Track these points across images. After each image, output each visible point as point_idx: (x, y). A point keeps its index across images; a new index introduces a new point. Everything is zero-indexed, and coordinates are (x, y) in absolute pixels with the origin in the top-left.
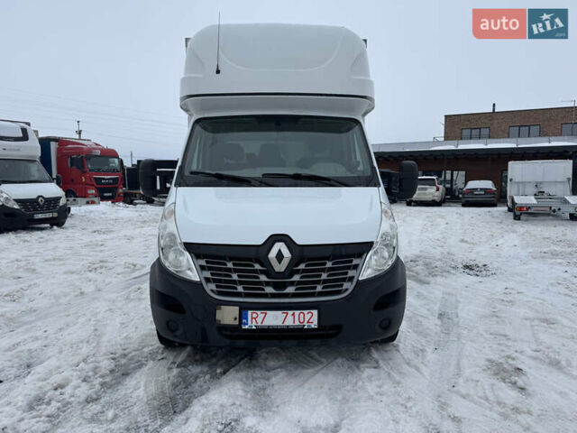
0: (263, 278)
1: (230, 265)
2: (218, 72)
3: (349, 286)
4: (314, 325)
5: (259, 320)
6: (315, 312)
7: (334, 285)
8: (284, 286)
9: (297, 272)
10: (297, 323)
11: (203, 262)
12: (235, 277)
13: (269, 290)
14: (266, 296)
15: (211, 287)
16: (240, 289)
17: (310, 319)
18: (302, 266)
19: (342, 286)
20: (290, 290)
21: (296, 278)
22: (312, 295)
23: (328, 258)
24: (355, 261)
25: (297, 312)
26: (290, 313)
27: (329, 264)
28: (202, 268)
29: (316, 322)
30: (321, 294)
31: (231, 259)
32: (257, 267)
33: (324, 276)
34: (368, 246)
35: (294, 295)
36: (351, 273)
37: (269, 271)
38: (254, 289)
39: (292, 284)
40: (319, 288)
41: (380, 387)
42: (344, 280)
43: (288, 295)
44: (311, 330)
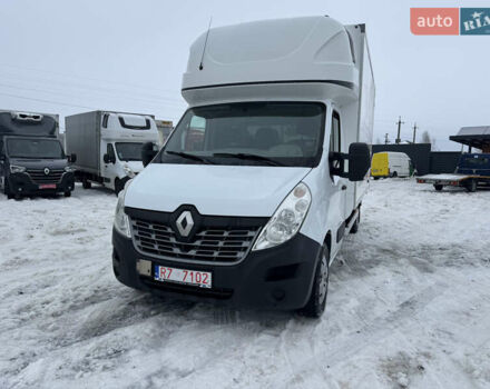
0: (173, 240)
1: (151, 227)
2: (201, 68)
3: (241, 255)
4: (208, 285)
5: (167, 275)
6: (209, 274)
7: (228, 253)
8: (188, 248)
9: (200, 238)
10: (194, 282)
11: (134, 223)
12: (153, 237)
13: (177, 251)
14: (174, 255)
15: (136, 243)
16: (156, 247)
17: (205, 280)
18: (203, 234)
19: (235, 254)
20: (192, 253)
21: (198, 243)
22: (211, 259)
23: (226, 229)
24: (250, 234)
25: (195, 273)
26: (189, 272)
27: (226, 234)
28: (134, 227)
29: (210, 283)
30: (218, 259)
31: (154, 222)
32: (169, 230)
33: (221, 244)
34: (266, 220)
35: (196, 257)
36: (245, 244)
37: (176, 235)
38: (166, 248)
39: (195, 247)
40: (216, 254)
42: (239, 249)
43: (190, 257)
44: (205, 289)
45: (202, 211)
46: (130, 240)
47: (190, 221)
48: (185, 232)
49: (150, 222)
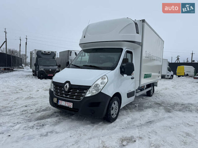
0: (63, 92)
1: (58, 88)
2: (84, 37)
3: (82, 98)
4: (72, 107)
5: (61, 103)
6: (72, 103)
7: (78, 97)
9: (71, 92)
10: (68, 106)
11: (54, 86)
12: (59, 91)
13: (64, 95)
14: (63, 97)
15: (54, 92)
16: (59, 94)
17: (70, 105)
18: (71, 90)
19: (80, 97)
20: (68, 96)
21: (70, 93)
22: (73, 99)
24: (85, 91)
25: (68, 103)
26: (67, 102)
27: (78, 91)
28: (54, 88)
29: (72, 106)
30: (75, 99)
33: (76, 94)
34: (89, 87)
36: (83, 94)
37: (64, 90)
38: (62, 95)
39: (69, 95)
40: (75, 97)
41: (84, 130)
42: (81, 96)
43: (68, 98)
44: (70, 108)
45: (72, 83)
46: (53, 92)
47: (68, 86)
48: (66, 90)
49: (58, 86)
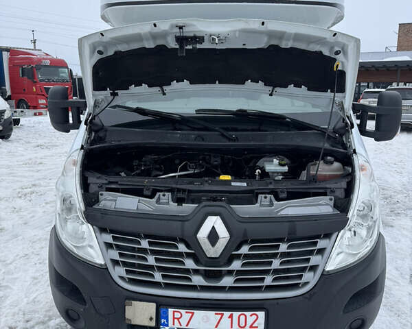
1: (145, 244)
3: (310, 278)
5: (184, 321)
7: (288, 278)
8: (218, 275)
9: (238, 257)
10: (236, 327)
11: (108, 238)
12: (151, 260)
13: (198, 280)
14: (193, 288)
15: (118, 272)
16: (158, 277)
17: (254, 323)
18: (245, 250)
19: (300, 278)
20: (228, 281)
21: (236, 265)
22: (257, 289)
23: (282, 240)
24: (322, 243)
25: (236, 314)
26: (228, 313)
27: (283, 248)
28: (109, 246)
29: (262, 327)
30: (270, 288)
31: (146, 237)
32: (182, 248)
33: (276, 264)
35: (232, 289)
36: (315, 260)
37: (198, 256)
38: (177, 277)
39: (230, 273)
40: (268, 280)
43: (224, 289)
46: (104, 269)
47: (224, 233)
48: (215, 251)
